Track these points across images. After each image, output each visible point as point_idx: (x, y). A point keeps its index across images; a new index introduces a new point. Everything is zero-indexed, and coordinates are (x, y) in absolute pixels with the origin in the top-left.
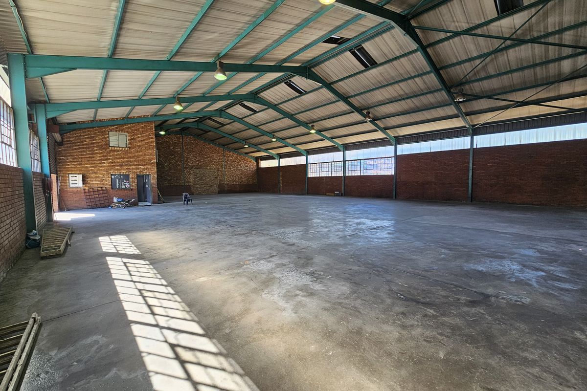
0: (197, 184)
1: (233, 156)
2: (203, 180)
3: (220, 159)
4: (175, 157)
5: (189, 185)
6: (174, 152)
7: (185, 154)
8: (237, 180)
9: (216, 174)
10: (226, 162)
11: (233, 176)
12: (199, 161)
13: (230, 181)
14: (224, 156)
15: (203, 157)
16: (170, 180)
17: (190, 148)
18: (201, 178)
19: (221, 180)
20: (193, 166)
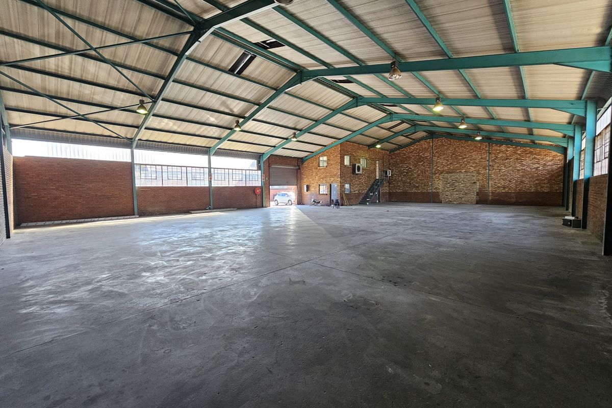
0: (447, 191)
1: (507, 151)
2: (456, 186)
3: (482, 158)
4: (424, 162)
5: (437, 192)
6: (423, 158)
7: (435, 159)
8: (513, 185)
9: (474, 178)
10: (493, 161)
11: (504, 180)
12: (451, 164)
13: (499, 187)
14: (490, 153)
15: (457, 158)
16: (417, 187)
17: (441, 150)
18: (453, 184)
19: (482, 186)
20: (443, 171)
